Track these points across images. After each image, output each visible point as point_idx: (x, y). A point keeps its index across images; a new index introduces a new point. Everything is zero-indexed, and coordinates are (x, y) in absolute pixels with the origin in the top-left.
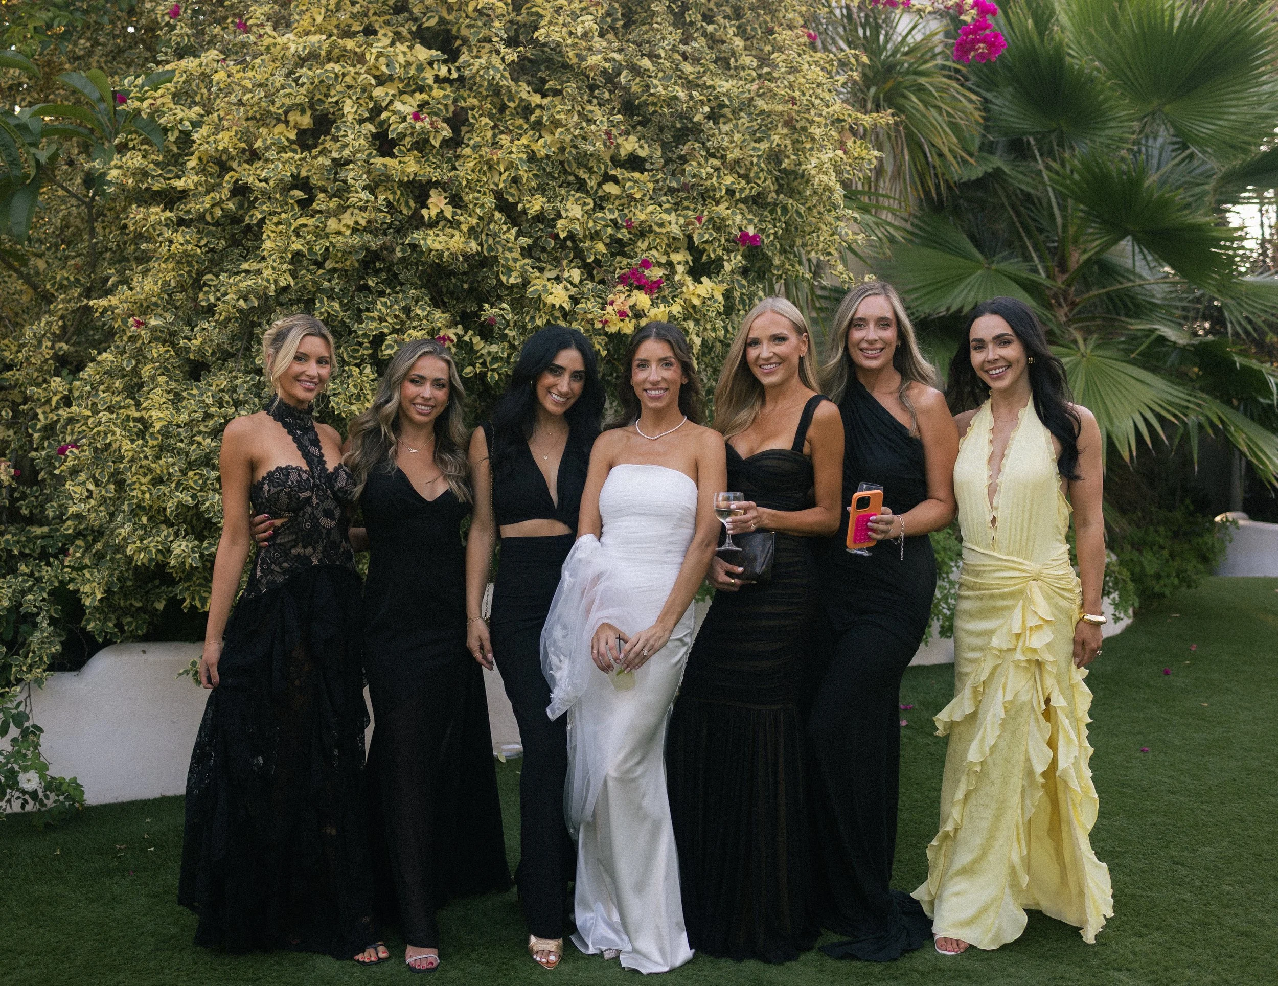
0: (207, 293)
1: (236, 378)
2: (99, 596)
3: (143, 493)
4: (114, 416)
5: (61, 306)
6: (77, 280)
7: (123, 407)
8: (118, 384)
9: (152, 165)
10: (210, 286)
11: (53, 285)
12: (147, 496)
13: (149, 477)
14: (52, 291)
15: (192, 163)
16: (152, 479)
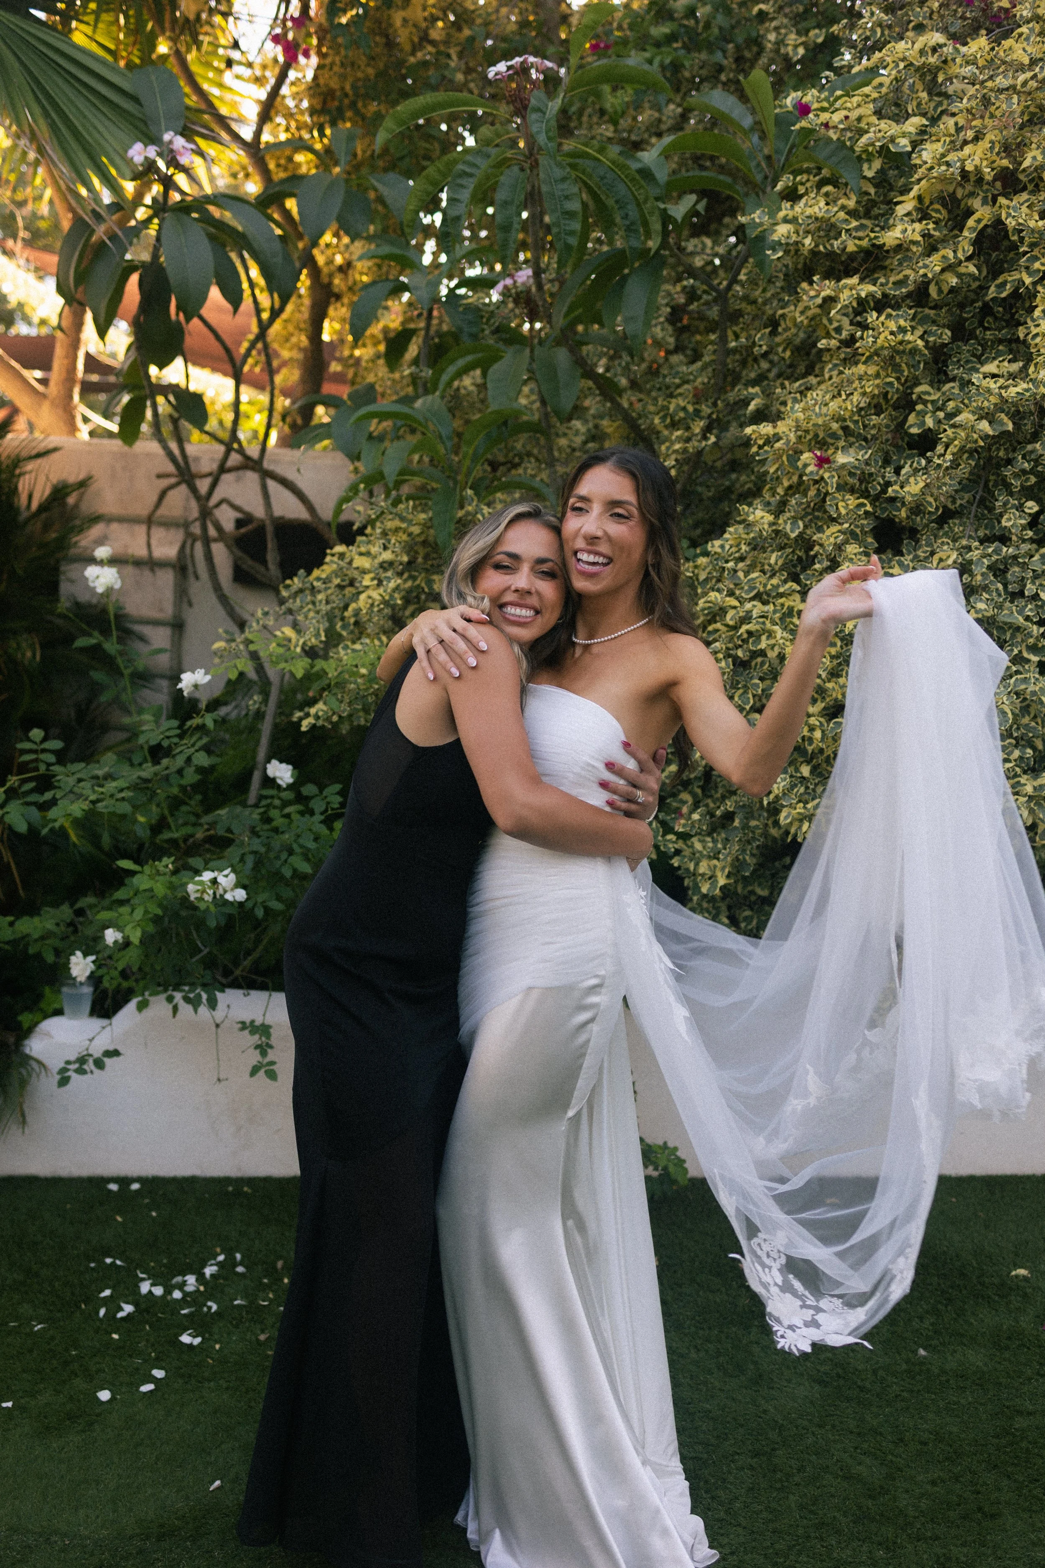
0: (922, 414)
1: (969, 549)
2: (722, 881)
3: (812, 729)
4: (771, 607)
5: (677, 446)
6: (697, 412)
7: (781, 595)
8: (774, 558)
9: (842, 215)
10: (925, 402)
11: (663, 418)
12: (818, 734)
13: (820, 706)
14: (660, 427)
15: (907, 205)
16: (825, 709)
